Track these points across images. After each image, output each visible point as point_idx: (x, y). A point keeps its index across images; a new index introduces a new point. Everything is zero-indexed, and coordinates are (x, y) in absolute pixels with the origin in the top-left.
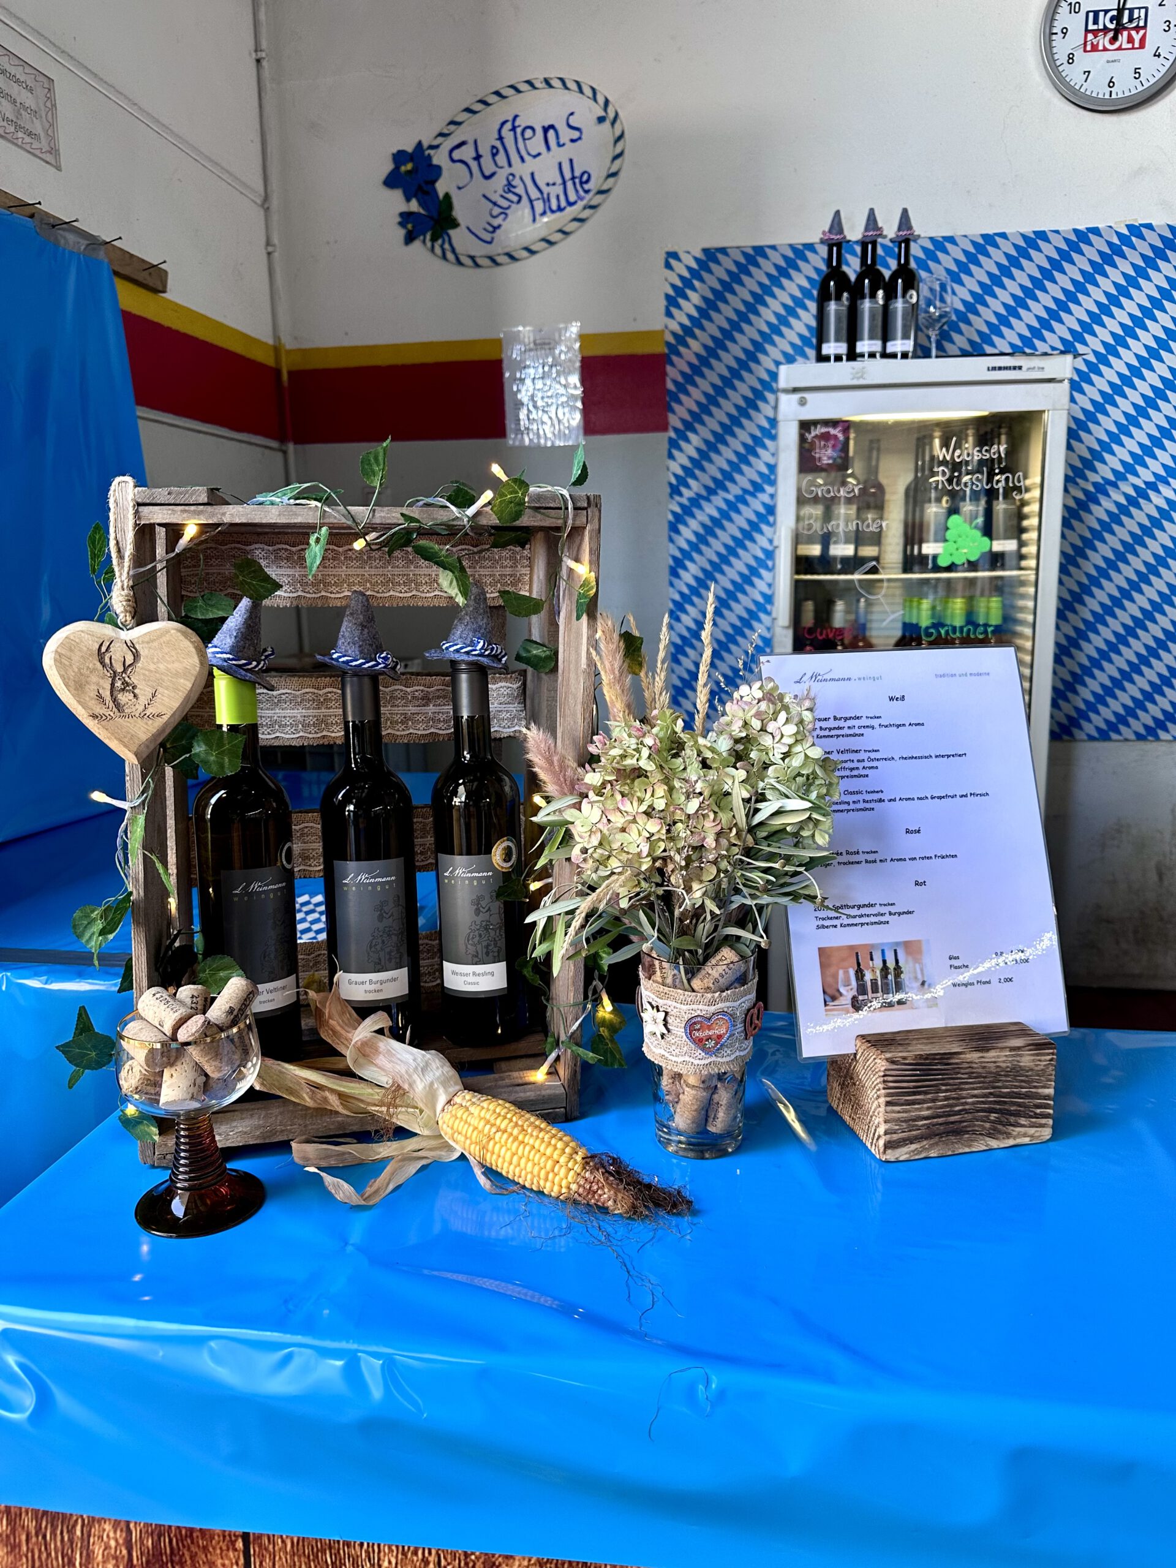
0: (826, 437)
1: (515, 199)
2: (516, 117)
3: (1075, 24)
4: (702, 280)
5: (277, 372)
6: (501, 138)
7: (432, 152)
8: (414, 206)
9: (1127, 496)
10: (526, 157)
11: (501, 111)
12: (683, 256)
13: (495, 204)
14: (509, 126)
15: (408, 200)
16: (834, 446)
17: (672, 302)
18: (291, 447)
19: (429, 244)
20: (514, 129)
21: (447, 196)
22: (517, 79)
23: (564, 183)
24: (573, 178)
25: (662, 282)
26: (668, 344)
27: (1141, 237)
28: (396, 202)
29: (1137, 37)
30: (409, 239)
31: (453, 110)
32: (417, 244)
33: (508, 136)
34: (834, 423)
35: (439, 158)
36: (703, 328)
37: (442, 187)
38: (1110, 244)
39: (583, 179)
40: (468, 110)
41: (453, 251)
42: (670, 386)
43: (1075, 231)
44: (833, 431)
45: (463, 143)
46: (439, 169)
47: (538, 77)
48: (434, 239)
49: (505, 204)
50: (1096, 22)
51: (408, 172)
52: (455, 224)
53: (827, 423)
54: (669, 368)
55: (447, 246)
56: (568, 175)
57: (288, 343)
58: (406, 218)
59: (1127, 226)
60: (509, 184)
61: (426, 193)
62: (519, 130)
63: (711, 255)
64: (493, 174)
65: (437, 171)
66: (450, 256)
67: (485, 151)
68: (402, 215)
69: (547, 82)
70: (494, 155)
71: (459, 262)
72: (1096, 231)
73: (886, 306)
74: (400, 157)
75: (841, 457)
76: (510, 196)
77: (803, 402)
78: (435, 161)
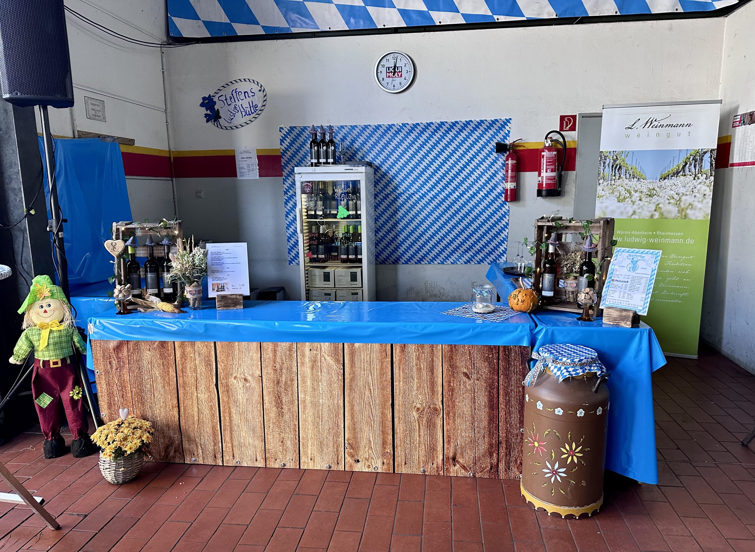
0: (307, 185)
1: (237, 111)
2: (236, 89)
3: (384, 70)
4: (290, 135)
5: (170, 158)
6: (232, 95)
7: (213, 98)
8: (209, 112)
9: (407, 197)
10: (239, 100)
11: (233, 87)
12: (284, 128)
13: (231, 112)
14: (234, 91)
15: (207, 110)
17: (282, 141)
18: (174, 179)
19: (213, 123)
20: (236, 92)
21: (218, 110)
22: (236, 78)
23: (250, 107)
24: (253, 106)
25: (279, 136)
26: (281, 152)
27: (406, 127)
28: (204, 111)
29: (400, 74)
30: (207, 121)
31: (219, 87)
32: (210, 122)
33: (235, 94)
34: (309, 182)
35: (215, 99)
36: (291, 149)
37: (216, 107)
38: (398, 128)
39: (256, 106)
40: (223, 86)
41: (220, 125)
42: (283, 164)
43: (389, 125)
44: (309, 184)
45: (222, 95)
46: (215, 102)
47: (242, 78)
48: (214, 121)
49: (234, 112)
50: (389, 70)
51: (206, 103)
52: (220, 118)
53: (307, 182)
54: (282, 159)
55: (218, 123)
56: (251, 105)
57: (173, 149)
58: (206, 115)
59: (402, 124)
60: (235, 107)
61: (212, 109)
62: (237, 93)
63: (292, 128)
64: (231, 104)
65: (215, 103)
66: (219, 126)
67: (228, 98)
68: (205, 114)
69: (245, 80)
70: (230, 99)
71: (222, 128)
72: (394, 125)
73: (326, 150)
74: (204, 99)
75: (311, 191)
76: (235, 110)
77: (301, 177)
78: (214, 100)
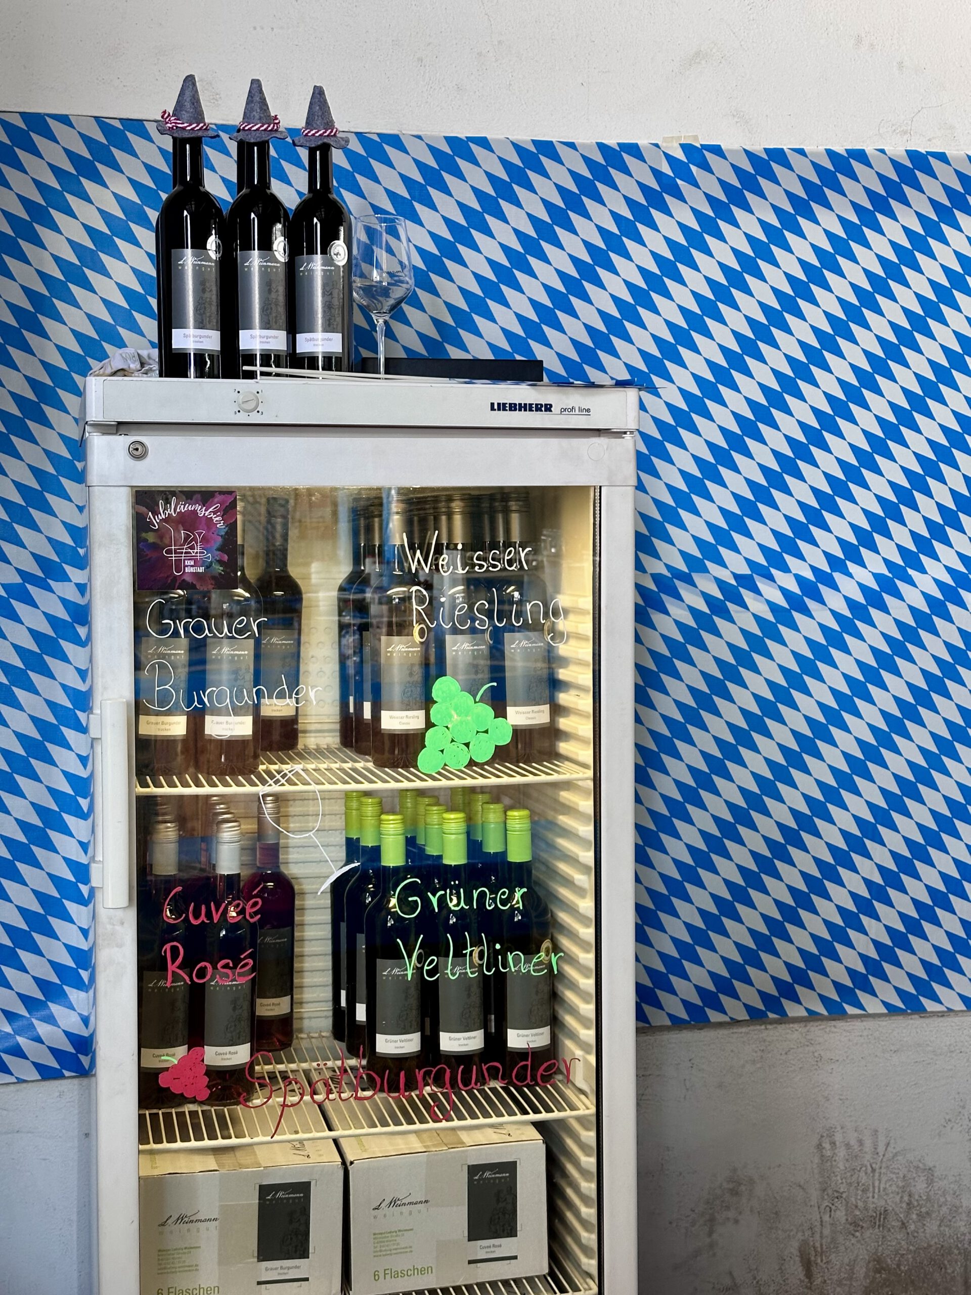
0: (188, 521)
16: (205, 540)
27: (706, 167)
34: (205, 496)
38: (657, 173)
43: (601, 147)
44: (202, 512)
53: (189, 494)
59: (683, 146)
72: (634, 150)
73: (291, 267)
75: (220, 562)
77: (138, 452)
